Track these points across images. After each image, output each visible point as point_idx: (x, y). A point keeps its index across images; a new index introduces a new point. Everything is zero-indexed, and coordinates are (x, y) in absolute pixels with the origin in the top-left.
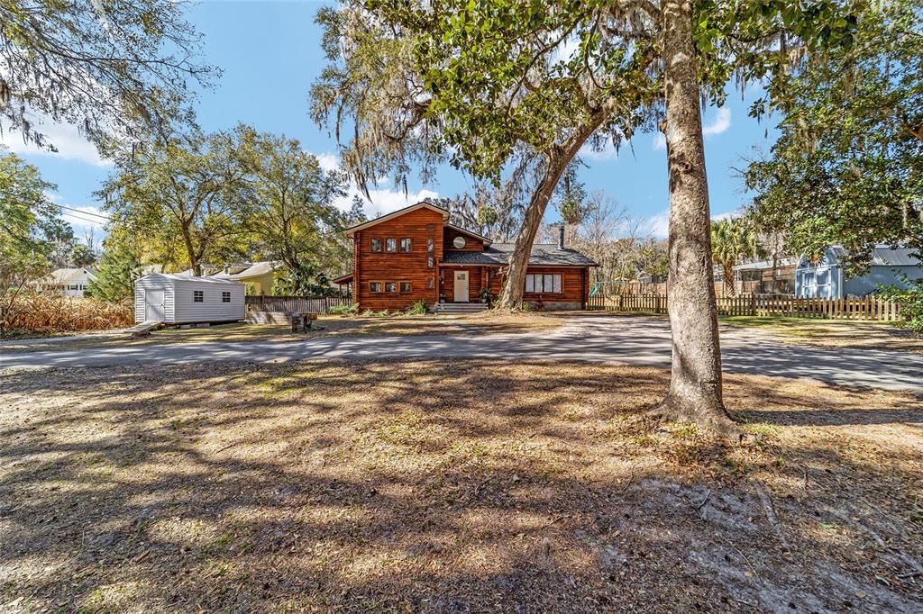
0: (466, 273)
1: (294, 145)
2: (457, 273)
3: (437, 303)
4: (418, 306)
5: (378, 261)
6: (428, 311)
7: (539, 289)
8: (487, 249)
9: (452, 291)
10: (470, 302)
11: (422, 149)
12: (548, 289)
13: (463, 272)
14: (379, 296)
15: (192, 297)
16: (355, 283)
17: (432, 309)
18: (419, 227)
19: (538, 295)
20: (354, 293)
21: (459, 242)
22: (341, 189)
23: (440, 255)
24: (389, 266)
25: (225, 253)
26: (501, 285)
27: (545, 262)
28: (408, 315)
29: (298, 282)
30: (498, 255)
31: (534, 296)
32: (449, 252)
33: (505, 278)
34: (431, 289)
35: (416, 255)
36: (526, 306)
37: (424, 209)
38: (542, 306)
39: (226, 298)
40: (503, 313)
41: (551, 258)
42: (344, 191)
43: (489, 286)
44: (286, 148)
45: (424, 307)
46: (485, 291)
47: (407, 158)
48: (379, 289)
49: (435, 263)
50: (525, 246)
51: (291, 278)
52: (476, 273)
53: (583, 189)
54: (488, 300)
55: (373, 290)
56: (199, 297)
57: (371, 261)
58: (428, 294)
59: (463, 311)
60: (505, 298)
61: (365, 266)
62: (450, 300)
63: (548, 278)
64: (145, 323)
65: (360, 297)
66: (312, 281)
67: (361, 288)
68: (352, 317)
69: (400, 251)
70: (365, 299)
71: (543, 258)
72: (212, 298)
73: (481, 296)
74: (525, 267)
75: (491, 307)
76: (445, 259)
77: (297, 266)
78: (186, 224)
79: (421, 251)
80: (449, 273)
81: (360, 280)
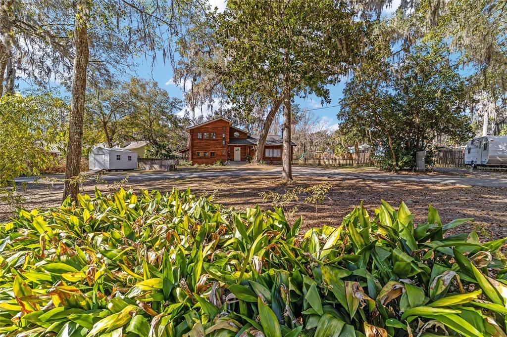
0: (240, 148)
1: (155, 84)
2: (235, 148)
3: (227, 161)
4: (218, 163)
5: (200, 142)
6: (223, 165)
7: (271, 155)
8: (249, 137)
9: (233, 156)
10: (241, 161)
11: (220, 92)
12: (275, 155)
13: (238, 148)
14: (201, 158)
15: (116, 158)
16: (190, 152)
17: (225, 164)
18: (219, 128)
19: (271, 158)
20: (190, 156)
21: (236, 134)
22: (178, 106)
23: (228, 140)
24: (206, 145)
25: (126, 137)
26: (254, 154)
27: (274, 144)
28: (214, 166)
29: (157, 152)
30: (254, 140)
31: (269, 158)
32: (232, 139)
33: (256, 151)
34: (224, 155)
35: (218, 140)
36: (264, 162)
37: (221, 120)
38: (273, 163)
39: (130, 158)
40: (254, 165)
41: (277, 142)
42: (180, 107)
43: (249, 154)
44: (151, 85)
45: (221, 162)
46: (247, 157)
47: (213, 96)
48: (201, 154)
49: (226, 144)
50: (263, 137)
51: (153, 150)
52: (244, 149)
53: (298, 107)
54: (249, 161)
55: (198, 155)
56: (118, 158)
57: (197, 143)
58: (223, 157)
59: (238, 164)
60: (255, 158)
61: (194, 145)
62: (232, 160)
63: (275, 151)
64: (95, 169)
65: (192, 159)
66: (163, 152)
67: (193, 154)
68: (190, 167)
69: (210, 139)
70: (195, 159)
71: (273, 142)
72: (124, 158)
73: (246, 158)
74: (264, 146)
75: (250, 163)
76: (230, 143)
77: (157, 144)
78: (105, 123)
79: (219, 138)
80: (232, 148)
81: (192, 151)
